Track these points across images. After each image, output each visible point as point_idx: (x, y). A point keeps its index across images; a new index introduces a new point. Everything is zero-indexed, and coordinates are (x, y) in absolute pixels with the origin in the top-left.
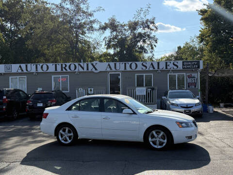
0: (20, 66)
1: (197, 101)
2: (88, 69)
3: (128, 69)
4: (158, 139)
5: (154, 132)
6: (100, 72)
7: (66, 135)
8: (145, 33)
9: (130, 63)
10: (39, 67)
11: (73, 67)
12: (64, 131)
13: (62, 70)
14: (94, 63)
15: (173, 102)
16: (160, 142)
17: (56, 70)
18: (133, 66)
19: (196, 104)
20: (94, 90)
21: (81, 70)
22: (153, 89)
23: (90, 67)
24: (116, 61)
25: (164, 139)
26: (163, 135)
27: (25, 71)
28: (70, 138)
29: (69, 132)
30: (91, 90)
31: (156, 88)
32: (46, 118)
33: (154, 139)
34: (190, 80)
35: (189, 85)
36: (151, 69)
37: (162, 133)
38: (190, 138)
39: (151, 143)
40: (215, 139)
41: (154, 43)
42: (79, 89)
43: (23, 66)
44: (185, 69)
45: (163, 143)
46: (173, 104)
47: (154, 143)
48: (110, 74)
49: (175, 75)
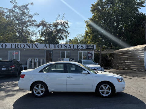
2: (32, 47)
4: (105, 90)
5: (103, 86)
6: (40, 49)
8: (63, 29)
11: (22, 46)
13: (15, 47)
16: (107, 92)
17: (11, 47)
19: (99, 67)
20: (38, 60)
21: (28, 48)
22: (73, 59)
25: (110, 90)
26: (109, 88)
30: (36, 60)
33: (103, 90)
37: (108, 86)
38: (124, 88)
39: (101, 93)
41: (67, 35)
42: (29, 59)
44: (87, 49)
45: (109, 93)
47: (103, 93)
48: (46, 51)
49: (82, 52)
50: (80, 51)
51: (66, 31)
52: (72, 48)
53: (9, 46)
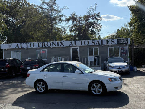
0: (17, 45)
1: (126, 64)
2: (58, 45)
3: (83, 44)
4: (97, 89)
5: (94, 85)
6: (66, 47)
7: (41, 87)
8: (94, 22)
9: (84, 41)
10: (29, 45)
11: (49, 44)
12: (40, 84)
13: (42, 46)
14: (62, 41)
15: (111, 65)
16: (98, 91)
17: (39, 46)
18: (86, 43)
19: (126, 66)
20: (62, 58)
21: (54, 46)
22: (98, 57)
23: (60, 44)
24: (76, 40)
25: (101, 89)
26: (100, 86)
27: (20, 47)
28: (43, 88)
29: (43, 85)
30: (60, 59)
31: (100, 56)
32: (28, 76)
33: (95, 89)
34: (122, 51)
35: (122, 54)
36: (98, 44)
37: (99, 85)
38: (117, 88)
39: (93, 91)
40: (135, 89)
41: (100, 28)
42: (53, 58)
43: (19, 44)
44: (119, 44)
45: (100, 91)
46: (110, 66)
47: (95, 91)
48: (72, 48)
49: (113, 48)
50: (111, 47)
51: (98, 23)
52: (101, 43)
53: (36, 45)
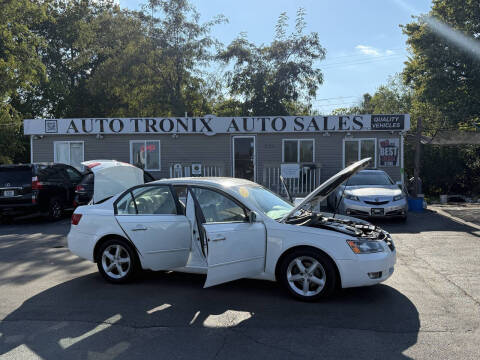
0: (72, 123)
1: (398, 192)
2: (194, 129)
3: (269, 129)
4: (305, 277)
5: (298, 262)
6: (217, 135)
8: (302, 63)
9: (272, 118)
10: (106, 125)
11: (167, 126)
14: (206, 118)
15: (348, 192)
16: (311, 283)
17: (137, 130)
18: (279, 124)
19: (395, 197)
20: (202, 168)
21: (182, 130)
22: (313, 167)
23: (200, 125)
24: (247, 114)
25: (320, 278)
26: (318, 269)
27: (81, 132)
28: (124, 266)
29: (123, 255)
30: (197, 168)
31: (319, 165)
33: (298, 277)
34: (384, 152)
35: (383, 160)
36: (312, 129)
37: (316, 264)
39: (292, 285)
40: (433, 274)
42: (175, 167)
43: (78, 122)
44: (375, 130)
45: (317, 286)
46: (349, 197)
47: (299, 284)
48: (236, 139)
49: (357, 142)
50: (352, 139)
52: (321, 127)
53: (129, 126)
